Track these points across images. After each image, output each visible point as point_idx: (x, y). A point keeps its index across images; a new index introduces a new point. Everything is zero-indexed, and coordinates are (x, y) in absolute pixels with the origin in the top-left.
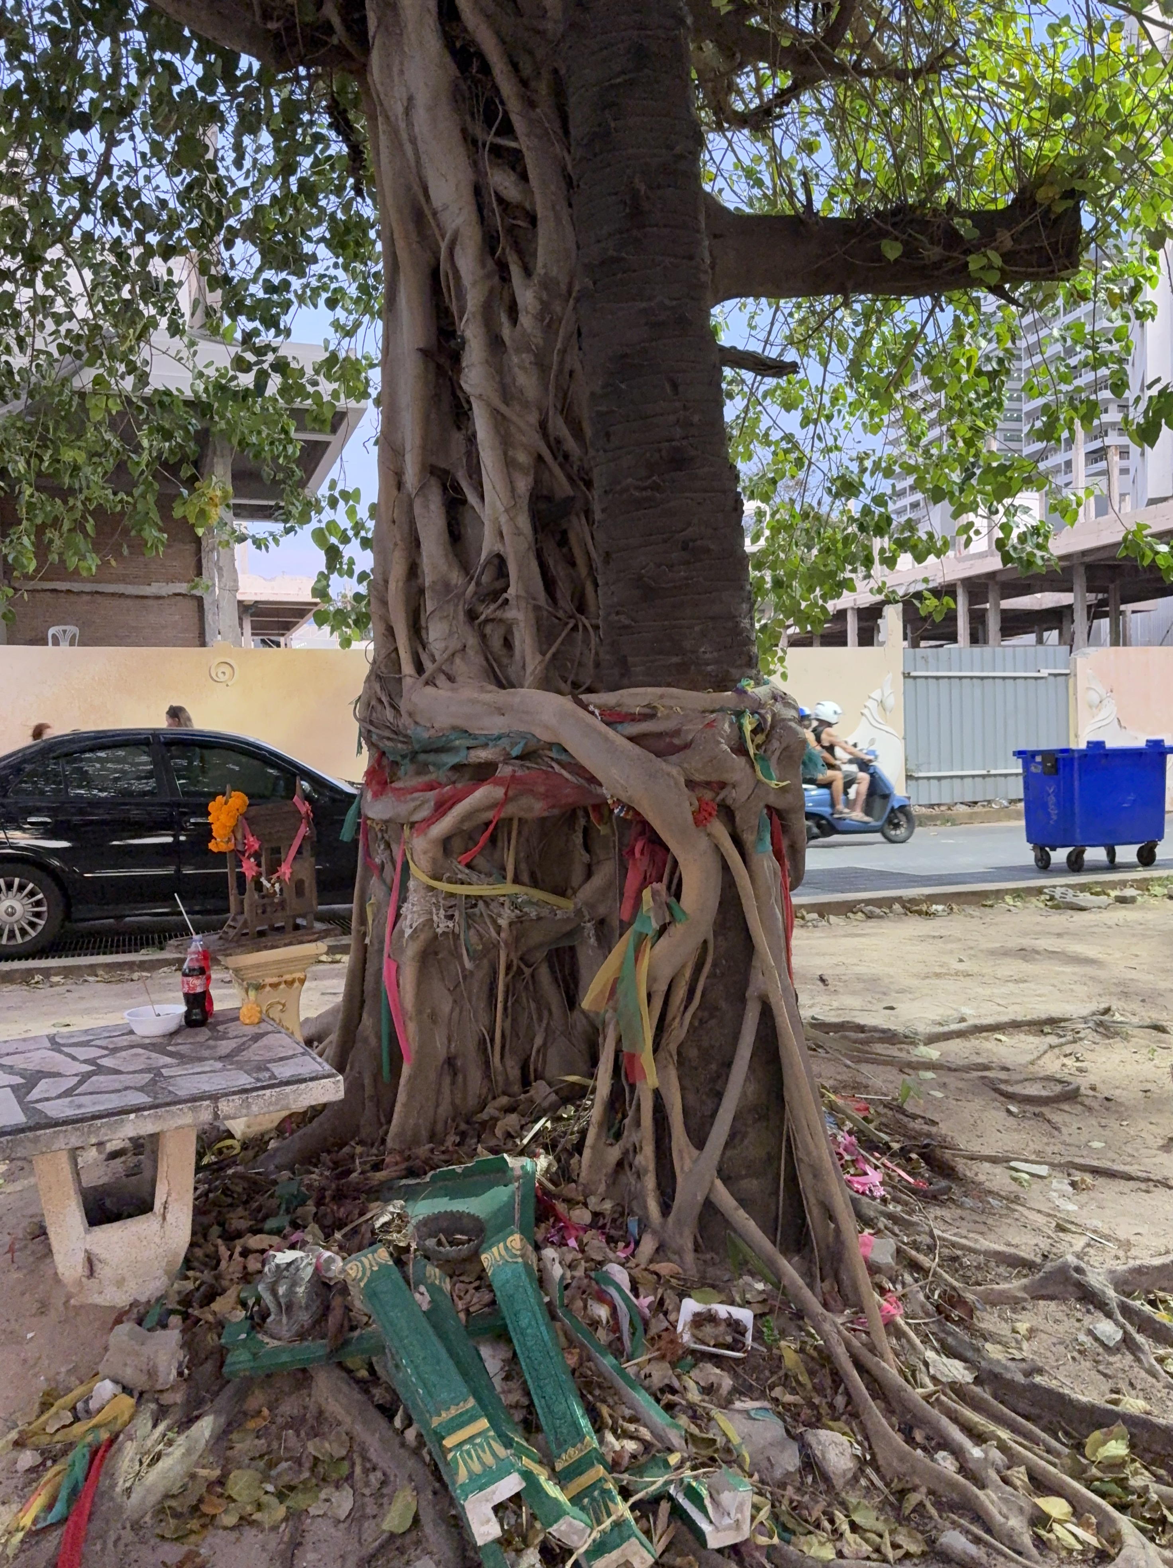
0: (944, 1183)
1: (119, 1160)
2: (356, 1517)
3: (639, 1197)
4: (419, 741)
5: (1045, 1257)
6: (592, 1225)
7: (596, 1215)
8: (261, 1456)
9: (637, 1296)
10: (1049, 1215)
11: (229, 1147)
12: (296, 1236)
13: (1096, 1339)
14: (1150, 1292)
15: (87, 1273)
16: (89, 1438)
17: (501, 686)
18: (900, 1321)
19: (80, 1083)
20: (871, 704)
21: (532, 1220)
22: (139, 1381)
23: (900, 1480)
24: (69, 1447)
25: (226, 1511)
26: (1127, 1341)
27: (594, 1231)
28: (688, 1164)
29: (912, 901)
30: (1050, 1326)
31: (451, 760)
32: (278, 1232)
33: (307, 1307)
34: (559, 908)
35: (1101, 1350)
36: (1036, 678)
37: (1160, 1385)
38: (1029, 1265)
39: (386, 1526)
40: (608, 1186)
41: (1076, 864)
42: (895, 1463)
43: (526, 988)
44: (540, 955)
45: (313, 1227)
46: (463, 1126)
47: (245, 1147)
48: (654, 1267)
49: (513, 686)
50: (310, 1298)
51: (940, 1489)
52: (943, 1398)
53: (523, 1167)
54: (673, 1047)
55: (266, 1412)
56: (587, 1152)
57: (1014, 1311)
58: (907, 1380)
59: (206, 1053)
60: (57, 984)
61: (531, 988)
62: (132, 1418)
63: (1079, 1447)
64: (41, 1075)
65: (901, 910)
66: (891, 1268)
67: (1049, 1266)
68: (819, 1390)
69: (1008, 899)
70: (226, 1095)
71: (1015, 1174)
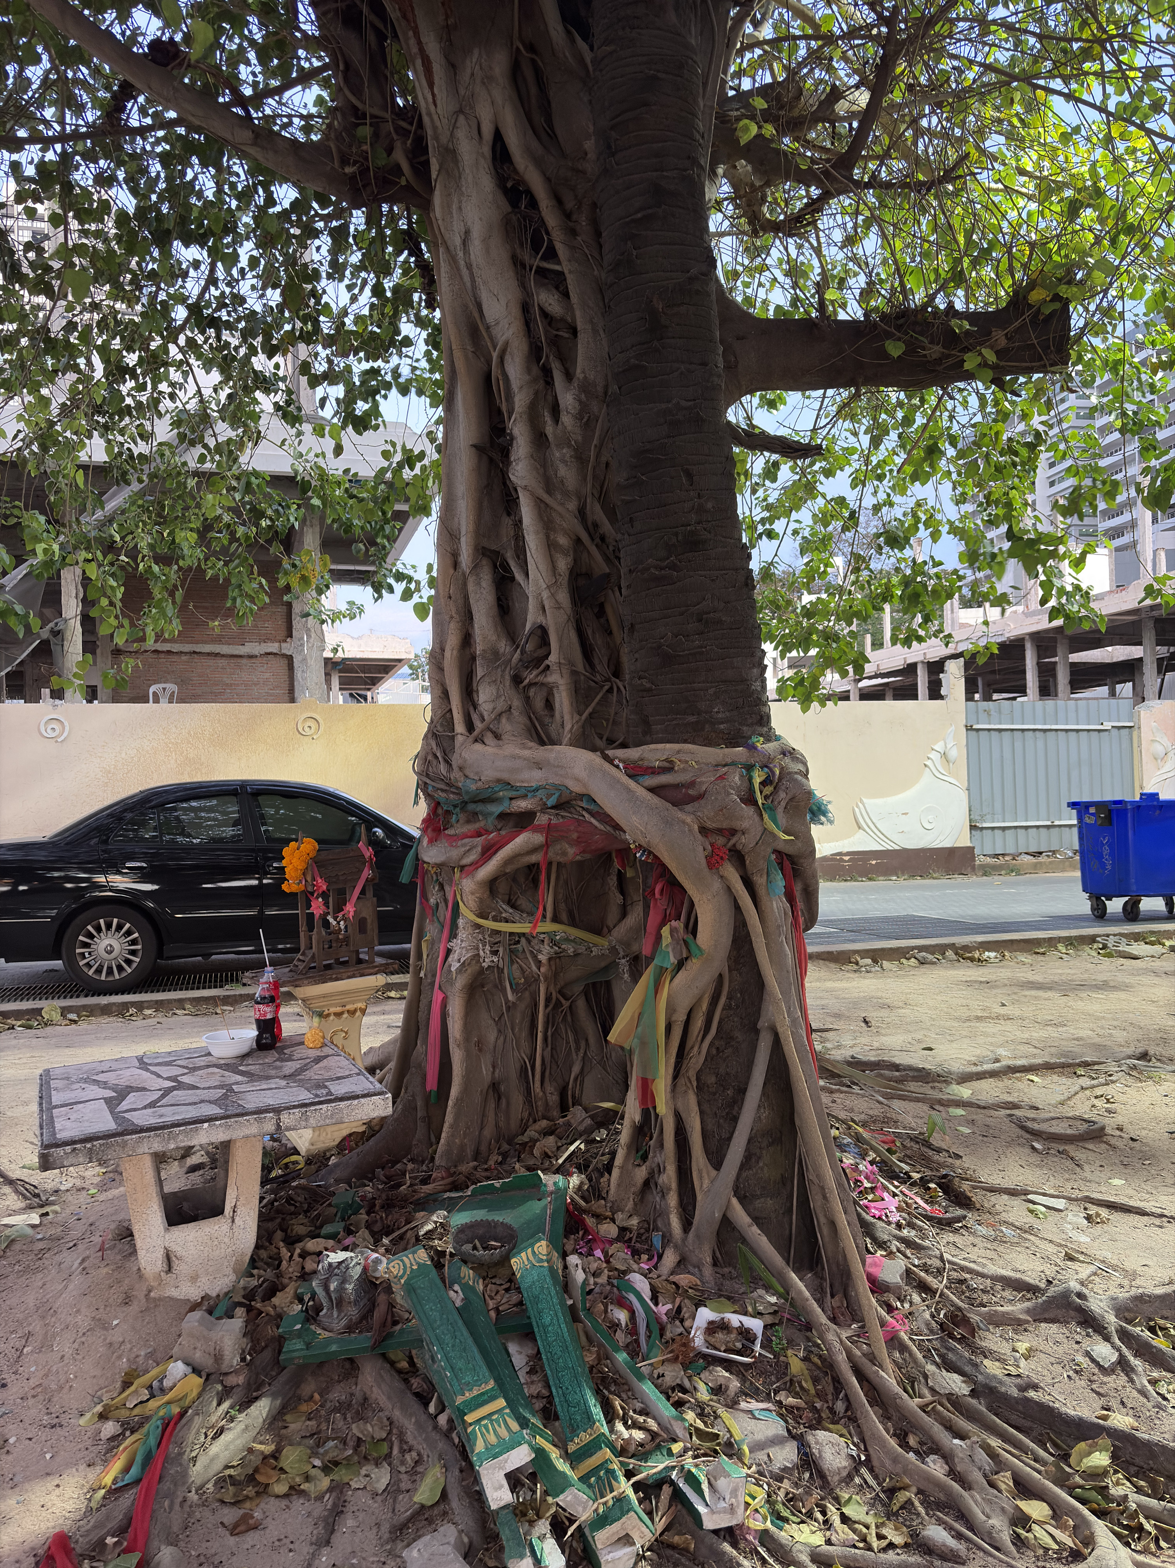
0: (959, 1212)
1: (197, 1173)
2: (393, 1491)
3: (663, 1214)
4: (467, 792)
5: (1049, 1282)
6: (619, 1239)
7: (623, 1230)
8: (312, 1435)
9: (656, 1304)
10: (1061, 1245)
11: (294, 1163)
12: (348, 1241)
13: (1093, 1360)
14: (1151, 1319)
15: (166, 1268)
16: (161, 1413)
17: (542, 743)
18: (905, 1337)
19: (163, 1096)
20: (933, 755)
21: (561, 1231)
22: (207, 1363)
23: (891, 1479)
24: (145, 1419)
25: (278, 1480)
26: (1122, 1364)
27: (619, 1245)
28: (706, 1183)
29: (966, 948)
30: (1048, 1347)
31: (496, 809)
32: (333, 1236)
33: (356, 1302)
34: (595, 945)
35: (1096, 1371)
36: (1099, 731)
37: (1149, 1405)
38: (1033, 1290)
39: (418, 1498)
40: (635, 1204)
41: (1131, 913)
42: (888, 1463)
43: (564, 1019)
44: (578, 988)
45: (364, 1233)
46: (505, 1147)
47: (309, 1161)
48: (675, 1278)
49: (553, 743)
50: (358, 1295)
51: (929, 1488)
52: (939, 1408)
53: (555, 1183)
54: (692, 1074)
55: (317, 1396)
56: (615, 1172)
57: (1016, 1332)
58: (906, 1391)
59: (273, 1072)
60: (150, 1016)
61: (569, 1018)
62: (199, 1395)
63: (1065, 1457)
64: (130, 1089)
65: (955, 957)
66: (900, 1288)
67: (1052, 1291)
68: (820, 1395)
69: (1061, 947)
70: (288, 1108)
71: (1031, 1206)
